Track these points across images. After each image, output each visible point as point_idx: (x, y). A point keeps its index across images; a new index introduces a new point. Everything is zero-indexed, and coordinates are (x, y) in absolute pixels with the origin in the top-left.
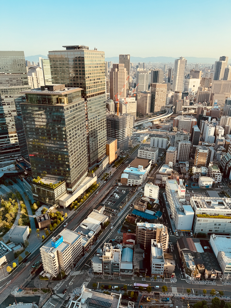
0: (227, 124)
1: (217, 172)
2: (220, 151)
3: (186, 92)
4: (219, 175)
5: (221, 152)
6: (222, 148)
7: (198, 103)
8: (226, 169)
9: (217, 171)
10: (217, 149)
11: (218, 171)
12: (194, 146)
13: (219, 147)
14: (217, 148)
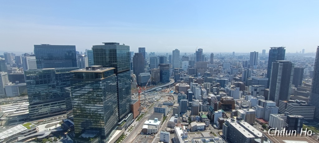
0: (208, 87)
3: (181, 69)
4: (207, 120)
5: (207, 105)
8: (211, 116)
9: (206, 118)
12: (190, 102)
13: (205, 102)
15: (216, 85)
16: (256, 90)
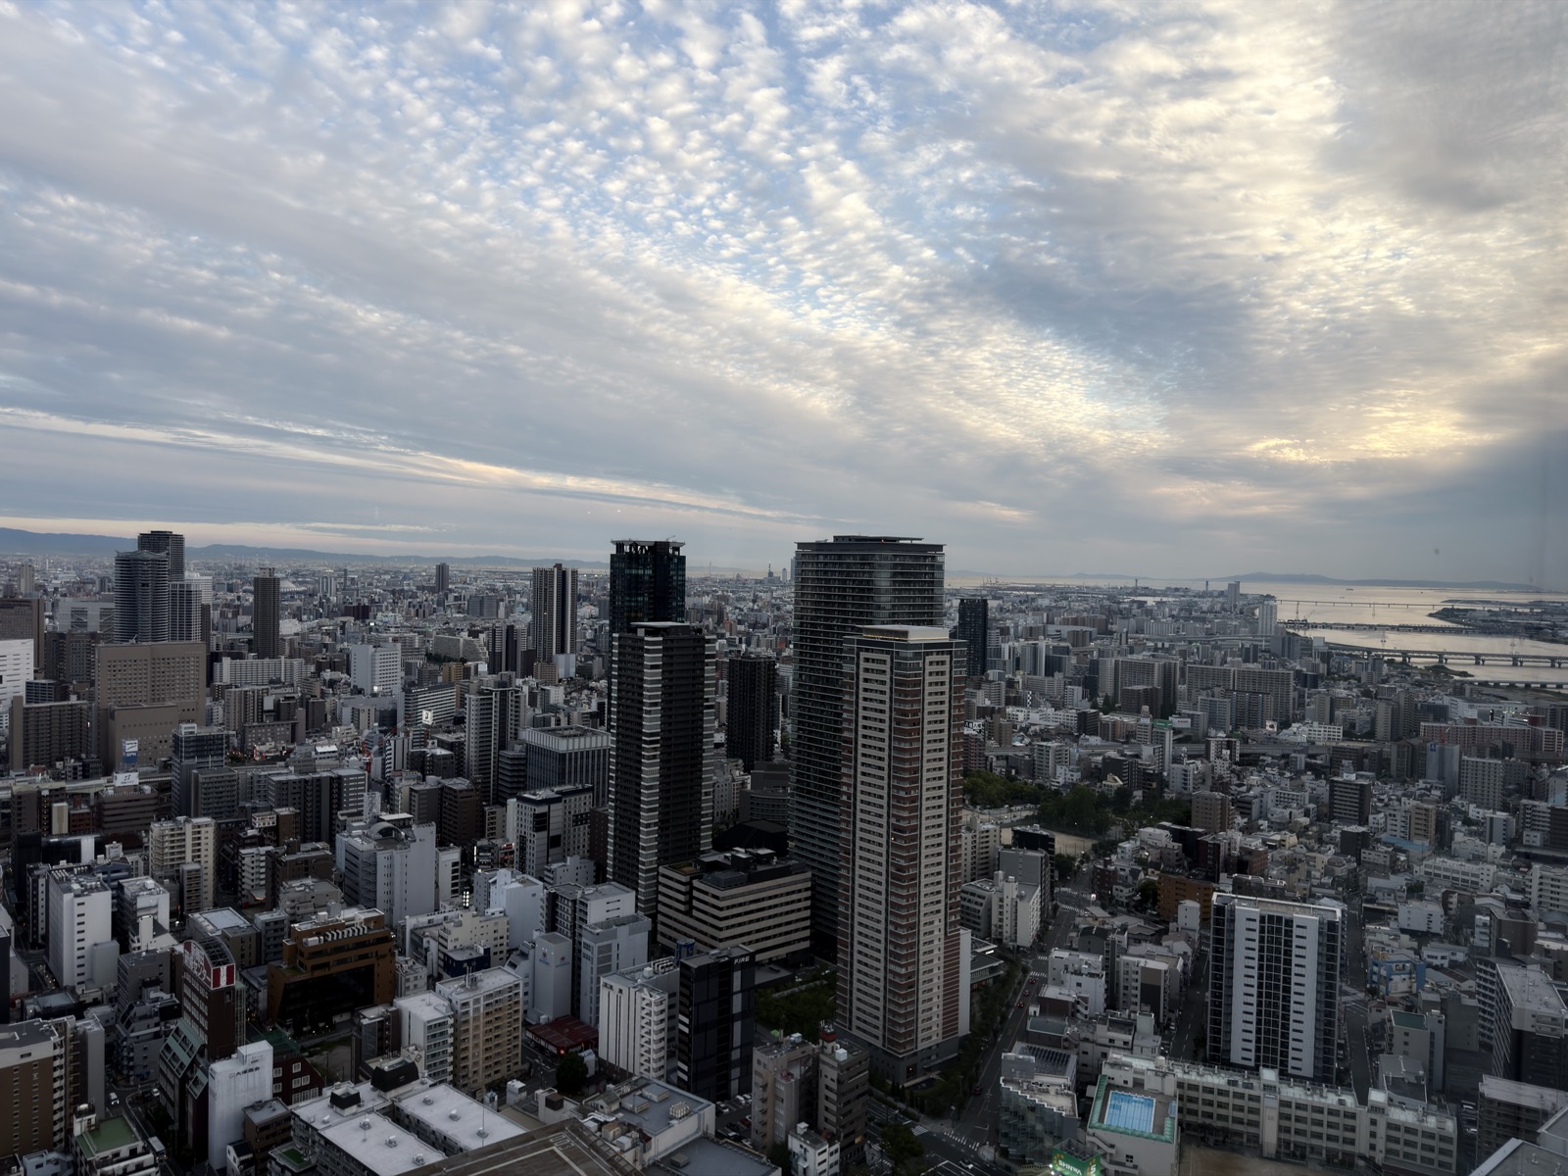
0: (189, 858)
1: (127, 1154)
2: (151, 1017)
5: (157, 1025)
6: (157, 1000)
7: (26, 766)
8: (183, 1115)
9: (124, 1151)
10: (128, 1012)
11: (132, 1145)
13: (140, 997)
14: (131, 1007)
15: (265, 830)
16: (541, 822)
